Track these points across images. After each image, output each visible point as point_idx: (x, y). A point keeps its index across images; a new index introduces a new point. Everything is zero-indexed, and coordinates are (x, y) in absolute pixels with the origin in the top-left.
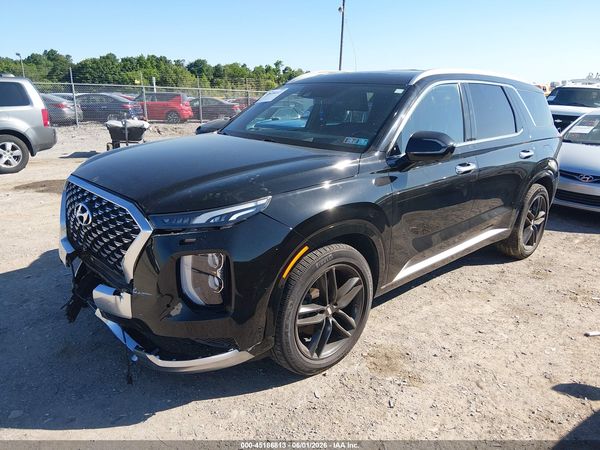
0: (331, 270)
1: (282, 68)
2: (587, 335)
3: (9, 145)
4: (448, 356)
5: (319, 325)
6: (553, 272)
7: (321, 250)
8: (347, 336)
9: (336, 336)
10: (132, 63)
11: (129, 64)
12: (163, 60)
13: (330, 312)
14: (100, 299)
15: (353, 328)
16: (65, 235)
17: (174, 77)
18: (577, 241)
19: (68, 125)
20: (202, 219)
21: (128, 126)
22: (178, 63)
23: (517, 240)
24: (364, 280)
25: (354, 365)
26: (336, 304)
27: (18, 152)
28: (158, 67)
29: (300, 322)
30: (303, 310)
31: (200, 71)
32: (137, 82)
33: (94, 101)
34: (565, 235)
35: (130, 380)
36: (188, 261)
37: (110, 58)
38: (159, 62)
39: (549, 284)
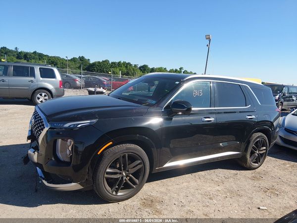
0: (125, 155)
1: (183, 71)
2: (259, 208)
3: (43, 94)
4: (181, 205)
5: (117, 179)
6: (264, 178)
7: (121, 145)
8: (134, 188)
9: (126, 186)
10: (115, 64)
11: (114, 65)
12: (129, 64)
13: (124, 174)
14: (30, 154)
15: (137, 184)
16: (30, 129)
17: (133, 72)
18: (288, 166)
19: (78, 89)
20: (67, 125)
21: (97, 91)
22: (135, 66)
23: (246, 159)
24: (143, 162)
25: (134, 201)
26: (128, 171)
27: (47, 97)
28: (126, 67)
29: (106, 176)
30: (108, 170)
31: (145, 70)
32: (109, 73)
33: (91, 79)
34: (284, 161)
35: (36, 191)
36: (60, 141)
37: (107, 61)
38: (127, 65)
39: (256, 183)
